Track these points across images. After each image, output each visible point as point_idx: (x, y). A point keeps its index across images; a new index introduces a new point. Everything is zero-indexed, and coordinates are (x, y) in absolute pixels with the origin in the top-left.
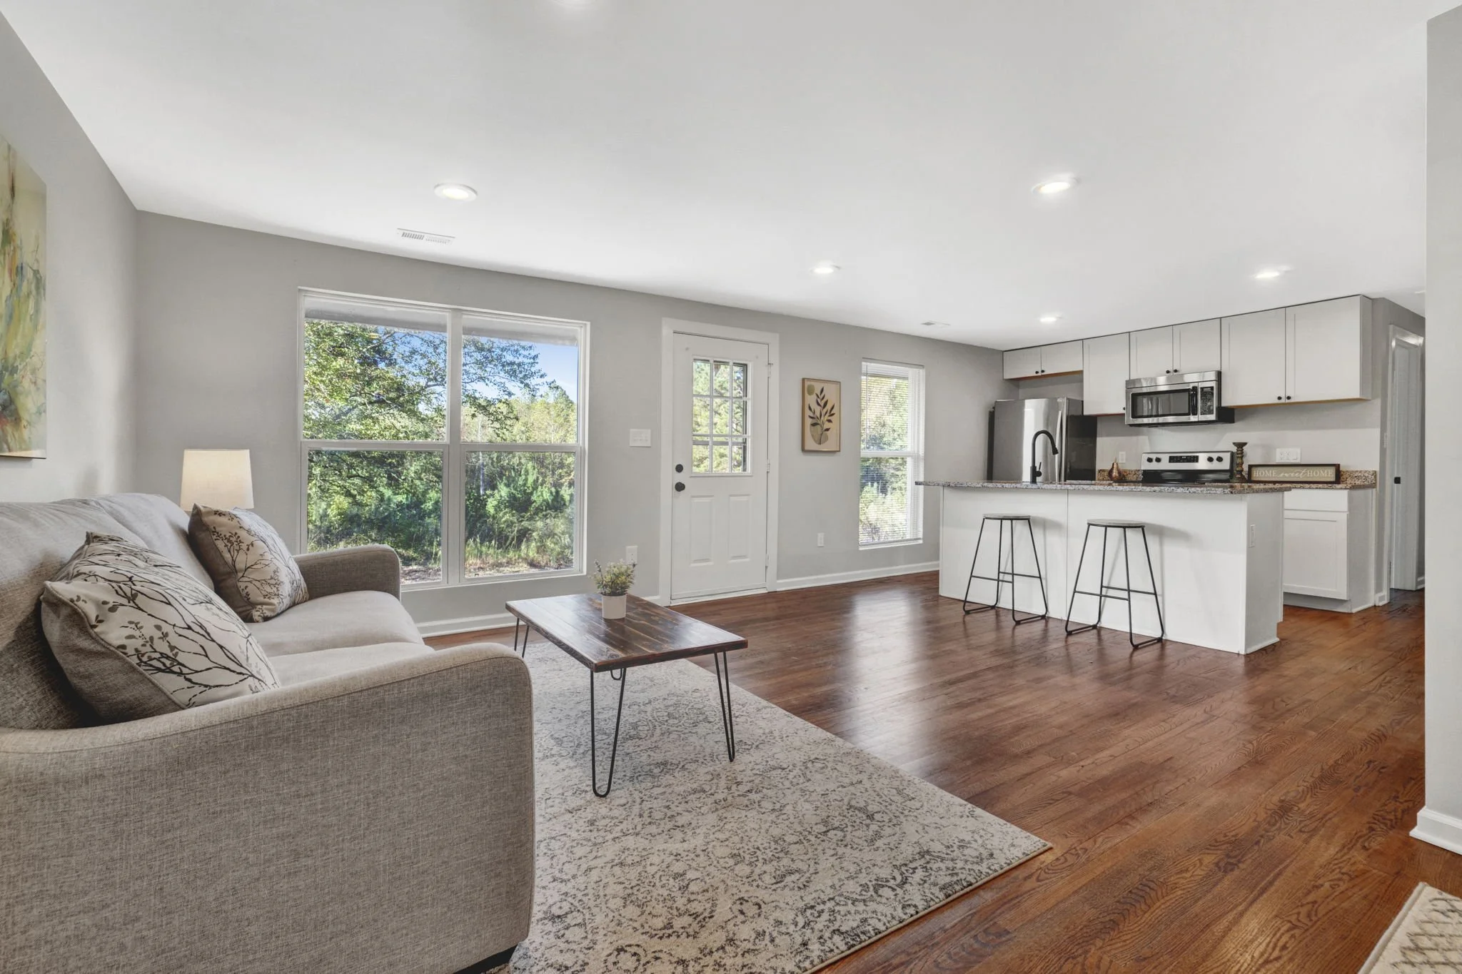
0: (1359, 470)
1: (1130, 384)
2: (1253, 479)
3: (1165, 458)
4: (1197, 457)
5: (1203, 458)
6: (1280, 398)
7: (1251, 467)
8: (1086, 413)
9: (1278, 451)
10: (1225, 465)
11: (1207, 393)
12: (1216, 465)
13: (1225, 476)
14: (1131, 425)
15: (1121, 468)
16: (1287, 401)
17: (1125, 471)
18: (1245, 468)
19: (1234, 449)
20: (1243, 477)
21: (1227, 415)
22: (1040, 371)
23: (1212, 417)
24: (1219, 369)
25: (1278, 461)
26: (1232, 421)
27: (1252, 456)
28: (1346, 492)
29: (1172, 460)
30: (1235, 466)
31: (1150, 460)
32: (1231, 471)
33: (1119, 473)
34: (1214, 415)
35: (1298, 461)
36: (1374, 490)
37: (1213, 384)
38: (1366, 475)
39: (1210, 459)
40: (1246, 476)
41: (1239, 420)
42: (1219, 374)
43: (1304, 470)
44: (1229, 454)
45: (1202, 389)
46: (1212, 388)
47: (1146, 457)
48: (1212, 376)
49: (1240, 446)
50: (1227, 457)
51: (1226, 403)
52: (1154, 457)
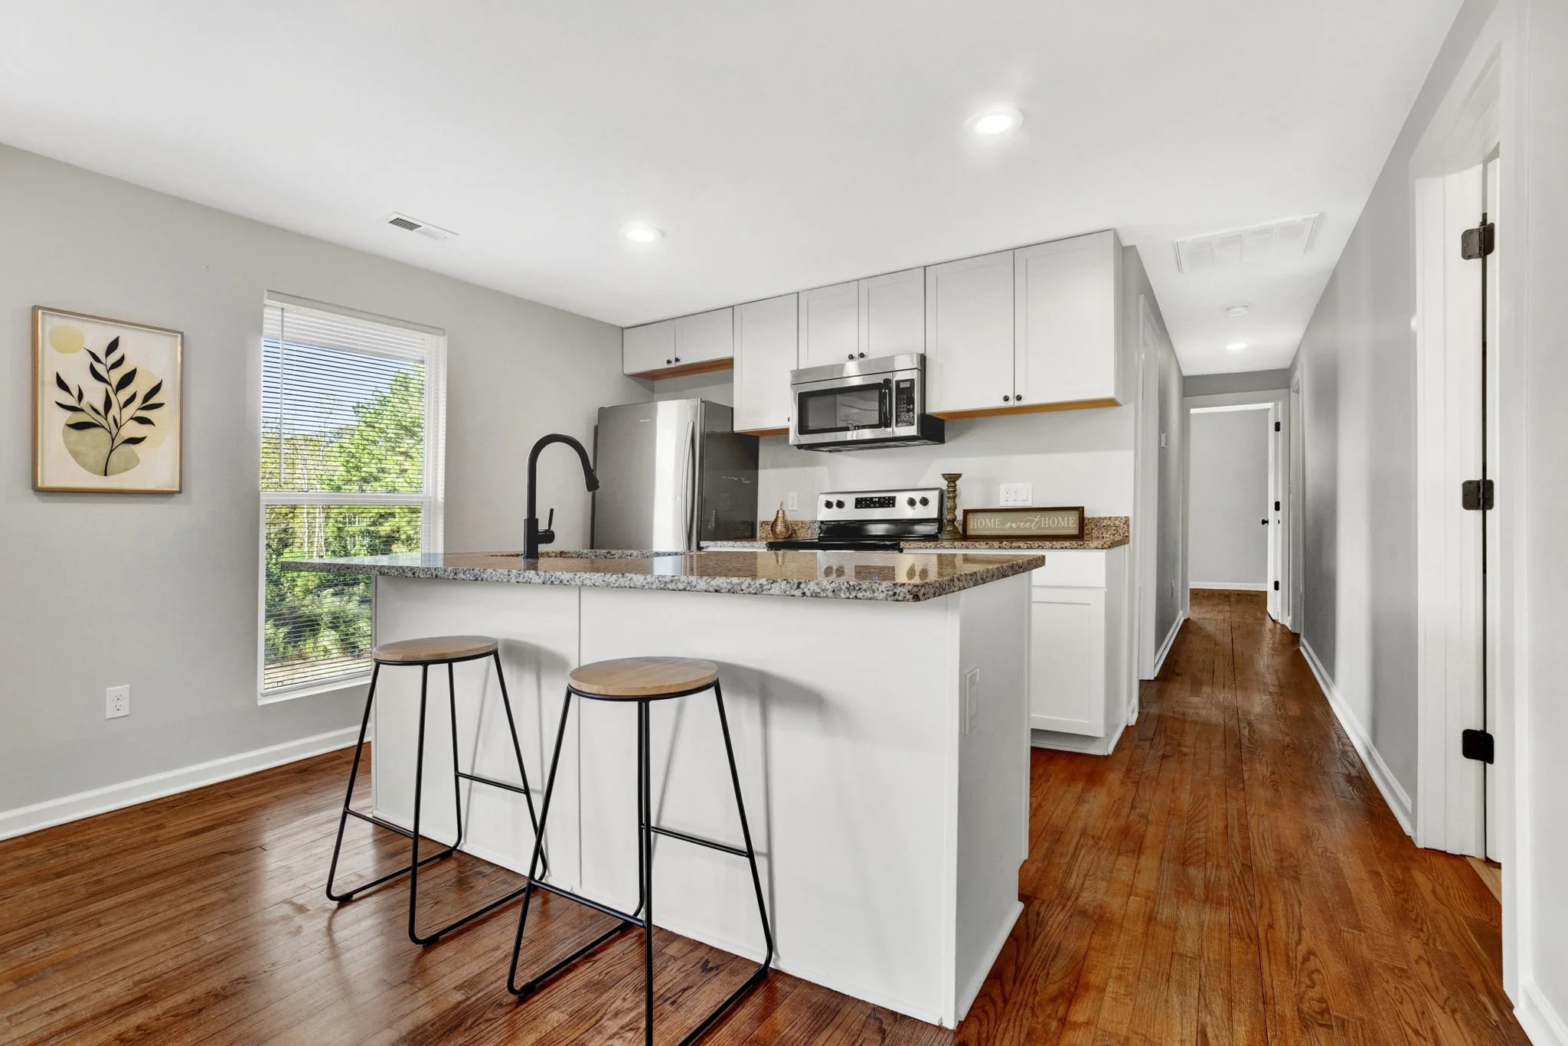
0: (1108, 516)
1: (798, 376)
2: (970, 532)
3: (850, 501)
4: (894, 498)
5: (902, 499)
6: (1006, 399)
7: (966, 512)
8: (737, 428)
9: (1003, 487)
10: (932, 511)
11: (905, 393)
12: (918, 512)
13: (931, 529)
14: (800, 447)
15: (790, 517)
16: (1017, 404)
17: (796, 523)
18: (960, 516)
19: (944, 484)
20: (955, 530)
21: (934, 430)
22: (673, 360)
23: (912, 430)
24: (922, 352)
25: (1003, 504)
26: (940, 439)
27: (969, 497)
28: (1102, 554)
29: (861, 503)
30: (945, 512)
31: (829, 505)
32: (939, 520)
33: (787, 527)
34: (915, 427)
35: (1029, 504)
36: (1126, 546)
37: (914, 375)
38: (1117, 523)
39: (912, 502)
40: (960, 529)
41: (952, 438)
42: (923, 359)
43: (1038, 517)
44: (937, 493)
45: (898, 383)
46: (912, 381)
47: (823, 499)
48: (915, 363)
49: (952, 479)
50: (933, 497)
51: (935, 407)
52: (834, 499)
